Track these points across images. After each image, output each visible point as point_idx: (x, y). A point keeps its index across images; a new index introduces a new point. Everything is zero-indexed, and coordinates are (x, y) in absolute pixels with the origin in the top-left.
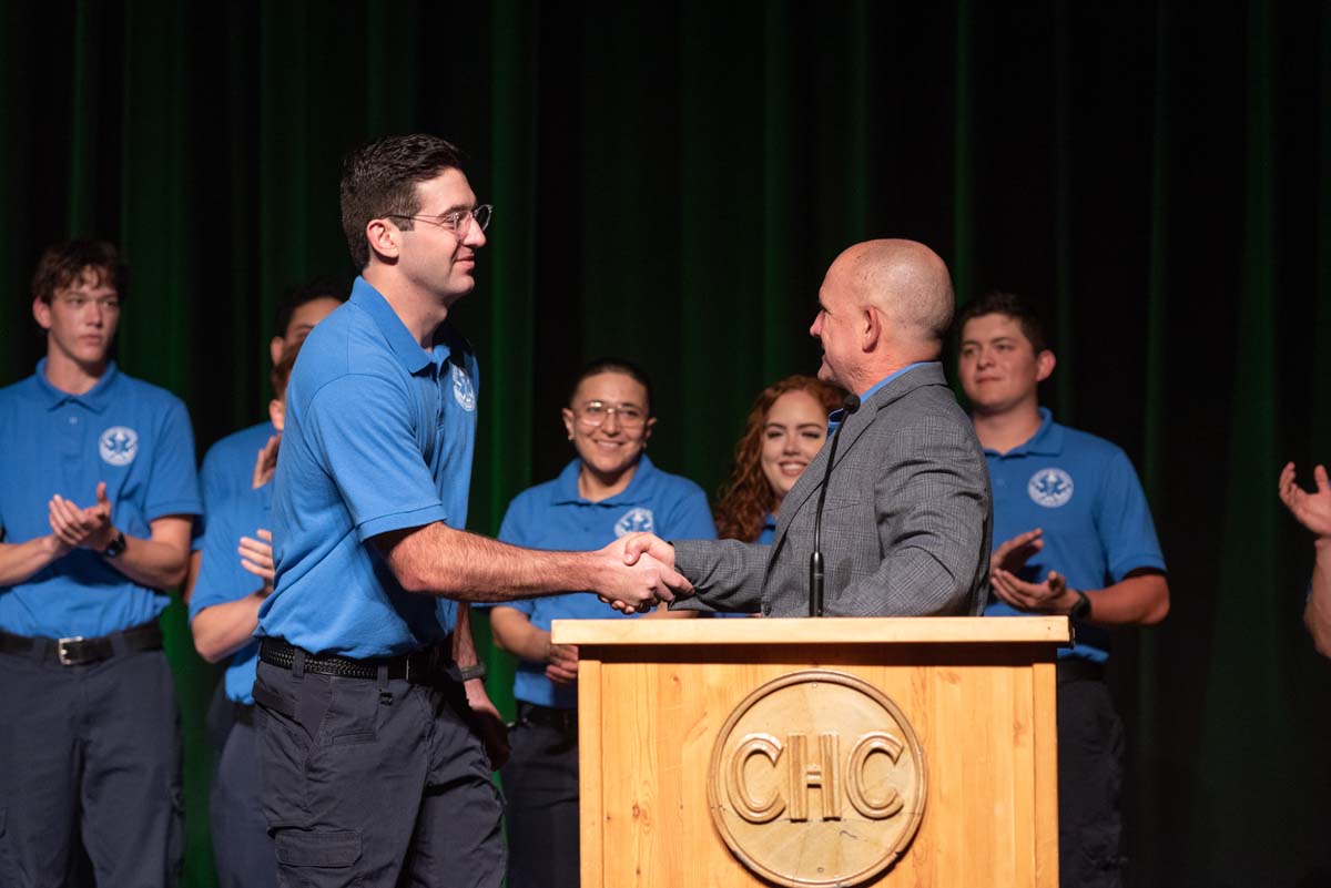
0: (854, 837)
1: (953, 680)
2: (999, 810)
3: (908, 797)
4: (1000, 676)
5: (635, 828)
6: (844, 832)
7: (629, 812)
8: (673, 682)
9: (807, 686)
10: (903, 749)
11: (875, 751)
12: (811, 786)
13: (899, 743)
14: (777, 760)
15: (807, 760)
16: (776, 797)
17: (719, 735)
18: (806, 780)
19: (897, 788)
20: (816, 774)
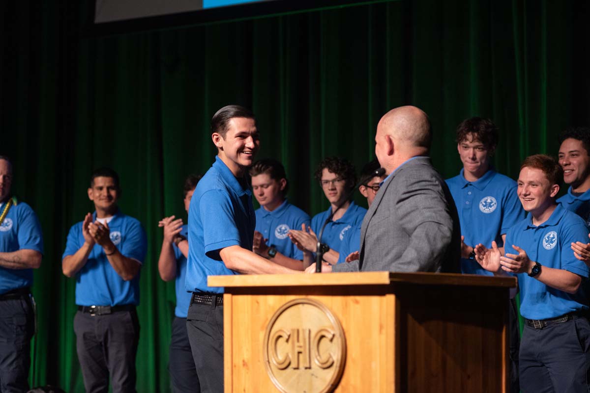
0: (317, 377)
1: (357, 302)
2: (374, 365)
3: (336, 357)
4: (374, 301)
5: (243, 370)
6: (312, 375)
7: (241, 363)
8: (256, 304)
9: (300, 306)
10: (334, 336)
11: (323, 337)
12: (299, 353)
13: (332, 333)
14: (287, 341)
15: (298, 341)
16: (287, 357)
17: (267, 328)
18: (297, 350)
19: (332, 354)
20: (300, 347)
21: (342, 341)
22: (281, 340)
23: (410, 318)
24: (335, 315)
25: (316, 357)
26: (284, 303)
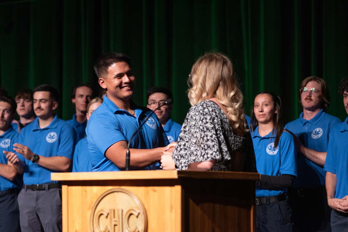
1: (155, 191)
3: (141, 227)
4: (167, 190)
8: (85, 192)
9: (116, 193)
10: (139, 214)
11: (131, 214)
12: (115, 225)
13: (138, 211)
14: (107, 217)
15: (114, 217)
16: (107, 228)
17: (92, 209)
18: (114, 223)
19: (138, 226)
20: (116, 221)
21: (145, 217)
22: (102, 217)
23: (191, 202)
24: (140, 200)
25: (127, 228)
26: (104, 192)
